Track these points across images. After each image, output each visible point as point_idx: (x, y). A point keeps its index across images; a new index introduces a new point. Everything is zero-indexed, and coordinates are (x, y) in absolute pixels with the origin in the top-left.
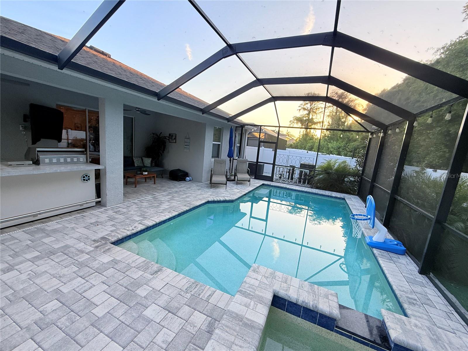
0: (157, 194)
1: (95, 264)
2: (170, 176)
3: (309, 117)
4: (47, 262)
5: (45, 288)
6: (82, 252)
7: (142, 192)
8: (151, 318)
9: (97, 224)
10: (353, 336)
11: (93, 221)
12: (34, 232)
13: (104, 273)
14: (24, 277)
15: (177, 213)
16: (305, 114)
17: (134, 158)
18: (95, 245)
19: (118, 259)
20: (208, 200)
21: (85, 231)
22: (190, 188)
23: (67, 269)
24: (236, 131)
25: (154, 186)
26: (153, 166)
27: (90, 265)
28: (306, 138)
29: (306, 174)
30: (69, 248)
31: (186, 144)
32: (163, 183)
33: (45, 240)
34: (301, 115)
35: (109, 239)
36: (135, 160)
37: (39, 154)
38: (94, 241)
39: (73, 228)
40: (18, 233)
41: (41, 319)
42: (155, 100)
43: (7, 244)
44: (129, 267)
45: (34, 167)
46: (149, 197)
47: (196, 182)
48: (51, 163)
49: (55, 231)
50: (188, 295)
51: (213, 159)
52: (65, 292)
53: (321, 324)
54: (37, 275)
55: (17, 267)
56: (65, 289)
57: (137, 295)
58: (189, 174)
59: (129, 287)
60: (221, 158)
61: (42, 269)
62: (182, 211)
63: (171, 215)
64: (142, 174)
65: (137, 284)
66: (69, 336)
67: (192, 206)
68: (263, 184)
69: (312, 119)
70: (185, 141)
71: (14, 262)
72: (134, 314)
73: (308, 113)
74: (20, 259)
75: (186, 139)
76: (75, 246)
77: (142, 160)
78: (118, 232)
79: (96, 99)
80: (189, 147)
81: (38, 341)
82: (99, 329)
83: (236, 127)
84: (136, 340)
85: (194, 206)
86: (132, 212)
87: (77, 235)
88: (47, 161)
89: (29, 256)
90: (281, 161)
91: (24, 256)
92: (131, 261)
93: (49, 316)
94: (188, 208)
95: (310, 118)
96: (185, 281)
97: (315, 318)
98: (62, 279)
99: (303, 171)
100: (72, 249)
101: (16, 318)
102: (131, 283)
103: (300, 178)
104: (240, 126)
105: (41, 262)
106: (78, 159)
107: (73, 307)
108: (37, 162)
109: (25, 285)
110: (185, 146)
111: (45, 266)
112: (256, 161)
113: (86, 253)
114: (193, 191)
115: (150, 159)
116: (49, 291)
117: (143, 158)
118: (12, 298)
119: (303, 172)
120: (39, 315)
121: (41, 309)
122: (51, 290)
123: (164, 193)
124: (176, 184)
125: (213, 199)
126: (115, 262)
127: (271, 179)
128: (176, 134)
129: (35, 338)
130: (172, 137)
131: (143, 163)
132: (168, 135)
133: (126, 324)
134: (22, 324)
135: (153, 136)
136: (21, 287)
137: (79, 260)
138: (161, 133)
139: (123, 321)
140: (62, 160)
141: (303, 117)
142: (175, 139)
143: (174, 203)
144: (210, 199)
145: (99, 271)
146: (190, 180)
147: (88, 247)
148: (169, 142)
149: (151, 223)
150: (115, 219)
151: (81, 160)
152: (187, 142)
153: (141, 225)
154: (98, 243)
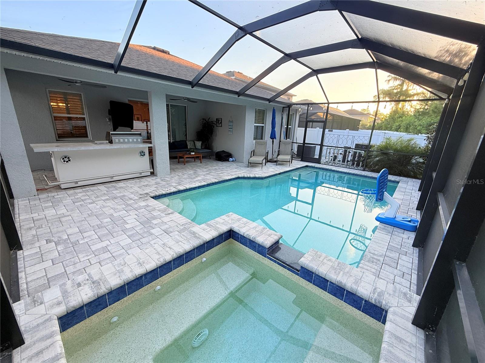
0: (198, 170)
1: (136, 206)
2: (216, 158)
3: (402, 89)
4: (111, 202)
5: (106, 213)
6: (131, 199)
7: (188, 168)
8: (154, 233)
9: (147, 186)
10: (277, 261)
11: (145, 184)
12: (110, 187)
13: (138, 211)
14: (98, 207)
15: (206, 183)
16: (397, 85)
17: (187, 142)
18: (140, 197)
19: (149, 204)
20: (238, 176)
21: (138, 189)
22: (229, 167)
23: (119, 206)
24: (283, 112)
25: (201, 164)
26: (203, 149)
27: (133, 206)
28: (396, 116)
29: (360, 155)
30: (124, 196)
31: (230, 127)
32: (208, 163)
33: (114, 192)
34: (391, 87)
35: (150, 194)
36: (188, 143)
37: (112, 136)
38: (141, 194)
39: (131, 187)
40: (102, 187)
41: (100, 224)
42: (189, 87)
43: (95, 192)
44: (154, 209)
45: (109, 144)
46: (191, 172)
47: (239, 162)
48: (119, 142)
49: (120, 188)
50: (182, 227)
51: (254, 141)
52: (115, 216)
53: (259, 252)
54: (104, 207)
55: (96, 202)
56: (115, 215)
57: (151, 223)
58: (232, 155)
59: (149, 219)
60: (264, 139)
61: (108, 204)
62: (211, 182)
63: (200, 184)
64: (190, 154)
65: (154, 218)
66: (110, 232)
67: (221, 179)
68: (307, 166)
69: (407, 90)
70: (229, 124)
71: (95, 200)
72: (145, 230)
73: (401, 83)
74: (99, 199)
75: (230, 122)
76: (128, 196)
77: (194, 143)
78: (157, 191)
79: (146, 92)
80: (232, 130)
81: (96, 232)
82: (124, 233)
83: (283, 107)
84: (140, 240)
85: (223, 179)
86: (173, 181)
87: (132, 190)
88: (117, 140)
89: (103, 198)
90: (331, 141)
91: (101, 198)
92: (156, 207)
93: (104, 224)
94: (216, 181)
95: (404, 89)
96: (185, 220)
97: (255, 247)
98: (115, 210)
99: (356, 152)
100: (126, 197)
101: (89, 222)
102: (151, 217)
103: (353, 160)
104: (287, 106)
105: (108, 201)
106: (137, 140)
107: (116, 222)
108: (111, 142)
109: (97, 210)
110: (229, 130)
111: (110, 204)
112: (302, 143)
113: (133, 200)
114: (230, 169)
115: (201, 142)
116: (107, 214)
117: (195, 141)
118: (90, 214)
119: (358, 154)
120: (99, 223)
121: (101, 221)
122: (109, 214)
123: (205, 170)
124: (219, 163)
125: (243, 176)
126: (148, 206)
127: (318, 161)
128: (222, 119)
129: (95, 231)
130: (219, 121)
131: (195, 146)
132: (215, 120)
133: (139, 233)
134: (91, 225)
135: (203, 122)
136: (95, 211)
137: (128, 203)
138: (209, 118)
139: (138, 232)
140: (126, 140)
141: (393, 90)
142: (221, 123)
143: (208, 177)
144: (240, 176)
145: (136, 209)
146: (233, 161)
147: (136, 197)
148: (217, 126)
149: (181, 188)
150: (159, 183)
151: (139, 140)
152: (231, 125)
153: (175, 189)
154: (142, 196)
